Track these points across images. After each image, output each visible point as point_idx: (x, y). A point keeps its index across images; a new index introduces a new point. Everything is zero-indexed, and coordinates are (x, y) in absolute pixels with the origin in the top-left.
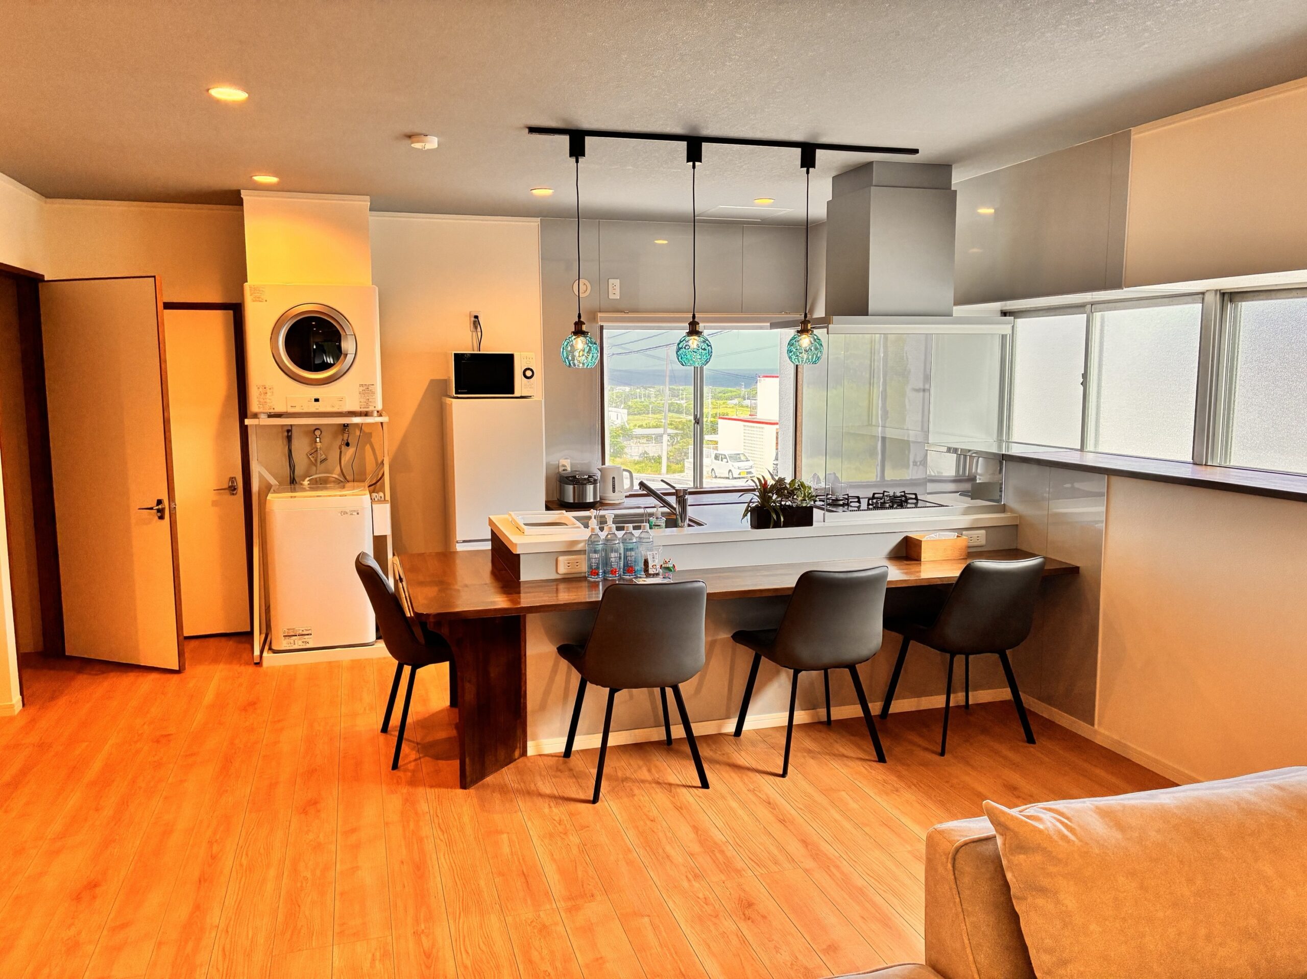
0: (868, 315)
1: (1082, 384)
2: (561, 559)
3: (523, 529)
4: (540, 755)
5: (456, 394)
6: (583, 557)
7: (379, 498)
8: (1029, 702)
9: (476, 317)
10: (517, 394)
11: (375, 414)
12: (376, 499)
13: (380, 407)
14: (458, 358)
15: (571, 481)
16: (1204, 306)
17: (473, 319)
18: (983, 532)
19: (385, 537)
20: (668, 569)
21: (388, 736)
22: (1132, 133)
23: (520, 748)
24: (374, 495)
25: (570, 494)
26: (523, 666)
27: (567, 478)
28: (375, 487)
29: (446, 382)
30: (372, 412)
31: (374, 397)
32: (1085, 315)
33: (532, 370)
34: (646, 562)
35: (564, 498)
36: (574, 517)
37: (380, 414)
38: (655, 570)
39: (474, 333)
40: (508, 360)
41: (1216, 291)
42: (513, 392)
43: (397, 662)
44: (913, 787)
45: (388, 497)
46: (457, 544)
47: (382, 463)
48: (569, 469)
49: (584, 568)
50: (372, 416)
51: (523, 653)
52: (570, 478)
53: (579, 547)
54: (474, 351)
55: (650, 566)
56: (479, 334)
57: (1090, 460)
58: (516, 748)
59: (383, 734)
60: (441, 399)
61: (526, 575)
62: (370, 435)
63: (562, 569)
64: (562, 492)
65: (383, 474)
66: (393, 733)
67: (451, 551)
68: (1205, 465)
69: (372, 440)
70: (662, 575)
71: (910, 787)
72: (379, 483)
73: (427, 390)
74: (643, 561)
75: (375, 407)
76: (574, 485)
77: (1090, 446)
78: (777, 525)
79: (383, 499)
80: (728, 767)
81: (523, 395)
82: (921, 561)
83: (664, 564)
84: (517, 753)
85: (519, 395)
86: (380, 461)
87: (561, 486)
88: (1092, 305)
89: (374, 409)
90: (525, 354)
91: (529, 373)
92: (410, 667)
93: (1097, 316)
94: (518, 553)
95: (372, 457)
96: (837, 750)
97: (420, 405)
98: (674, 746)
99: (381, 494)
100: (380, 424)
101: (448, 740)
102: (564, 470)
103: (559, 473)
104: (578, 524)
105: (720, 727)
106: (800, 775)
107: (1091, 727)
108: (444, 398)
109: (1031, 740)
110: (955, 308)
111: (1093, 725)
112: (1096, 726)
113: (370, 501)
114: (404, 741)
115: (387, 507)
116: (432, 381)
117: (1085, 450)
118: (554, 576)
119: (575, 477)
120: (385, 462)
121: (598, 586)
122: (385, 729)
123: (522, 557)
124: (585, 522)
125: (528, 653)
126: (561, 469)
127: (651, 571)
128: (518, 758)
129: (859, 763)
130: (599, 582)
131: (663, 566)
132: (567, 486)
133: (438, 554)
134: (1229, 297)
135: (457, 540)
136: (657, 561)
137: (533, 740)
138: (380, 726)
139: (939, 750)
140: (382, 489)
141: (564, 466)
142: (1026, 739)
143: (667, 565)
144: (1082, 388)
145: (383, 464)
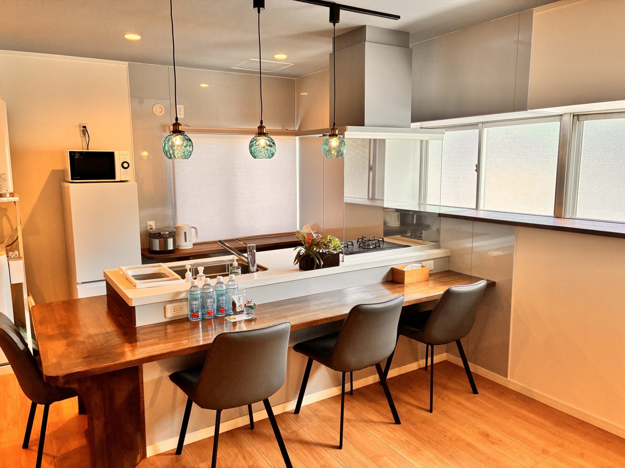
0: (364, 126)
1: (476, 170)
2: (169, 306)
3: (135, 283)
4: (157, 455)
5: (72, 180)
6: (185, 303)
7: (15, 256)
8: (473, 367)
9: (84, 127)
10: (117, 179)
11: (8, 195)
12: (12, 257)
13: (11, 190)
14: (72, 154)
15: (157, 236)
16: (562, 123)
17: (82, 129)
18: (432, 261)
19: (21, 284)
20: (251, 307)
21: (28, 451)
22: (534, 12)
23: (141, 453)
24: (10, 253)
25: (157, 245)
26: (141, 391)
27: (155, 234)
28: (12, 247)
29: (63, 172)
30: (5, 194)
31: (6, 183)
32: (478, 130)
33: (127, 163)
34: (234, 304)
35: (152, 247)
36: (170, 268)
37: (12, 195)
38: (240, 309)
39: (83, 138)
40: (111, 156)
41: (571, 113)
42: (114, 178)
43: (31, 401)
44: (427, 444)
45: (22, 254)
46: (77, 285)
47: (16, 229)
48: (154, 228)
49: (186, 311)
50: (5, 197)
51: (140, 382)
52: (157, 235)
53: (183, 296)
54: (83, 150)
55: (237, 306)
56: (87, 139)
57: (481, 215)
58: (138, 454)
59: (24, 449)
60: (60, 184)
61: (139, 323)
62: (6, 210)
63: (170, 314)
64: (151, 244)
65: (17, 238)
66: (32, 448)
67: (74, 298)
68: (563, 218)
69: (7, 213)
70: (247, 312)
71: (425, 445)
72: (15, 244)
73: (49, 176)
74: (232, 303)
75: (7, 190)
76: (159, 239)
77: (481, 207)
78: (318, 267)
79: (18, 256)
80: (299, 444)
81: (122, 180)
82: (404, 284)
83: (247, 303)
84: (139, 458)
85: (119, 180)
86: (14, 228)
87: (150, 240)
88: (483, 123)
89: (7, 192)
90: (122, 152)
91: (126, 165)
92: (44, 405)
93: (485, 130)
94: (133, 305)
95: (8, 225)
96: (366, 416)
97: (45, 188)
98: (256, 429)
99: (17, 252)
100: (14, 203)
101: (79, 450)
102: (151, 229)
103: (147, 231)
104: (177, 276)
105: (284, 408)
106: (350, 445)
107: (506, 379)
108: (62, 183)
109: (475, 391)
110: (412, 124)
111: (506, 376)
112: (509, 378)
113: (6, 258)
114: (43, 456)
115: (21, 263)
116: (53, 171)
117: (479, 209)
118: (164, 320)
119: (160, 234)
120: (18, 229)
121: (199, 324)
122: (26, 445)
123: (136, 308)
124: (182, 273)
125: (145, 380)
126: (149, 228)
127: (238, 310)
128: (140, 461)
129: (384, 426)
130: (198, 322)
131: (247, 305)
132: (154, 240)
133: (63, 302)
134: (577, 116)
135: (78, 282)
136: (242, 302)
137: (151, 444)
138: (22, 442)
139: (429, 408)
140: (17, 249)
141: (150, 226)
142: (472, 391)
143: (250, 305)
144: (476, 173)
145: (17, 231)
